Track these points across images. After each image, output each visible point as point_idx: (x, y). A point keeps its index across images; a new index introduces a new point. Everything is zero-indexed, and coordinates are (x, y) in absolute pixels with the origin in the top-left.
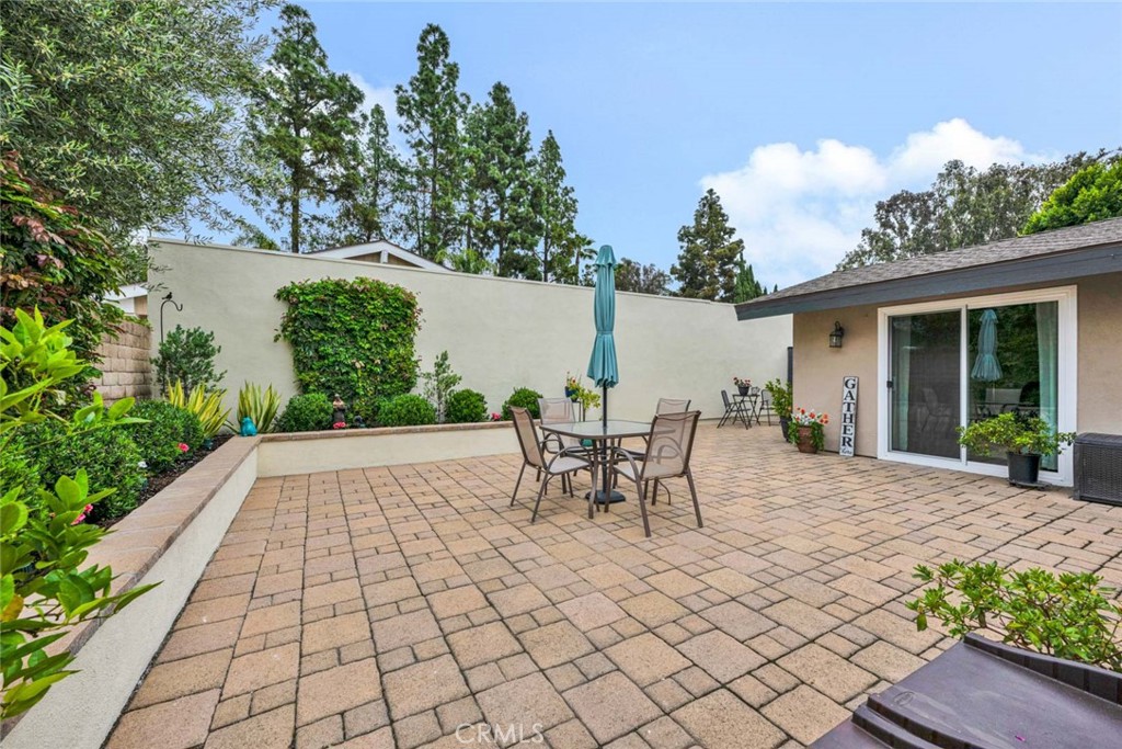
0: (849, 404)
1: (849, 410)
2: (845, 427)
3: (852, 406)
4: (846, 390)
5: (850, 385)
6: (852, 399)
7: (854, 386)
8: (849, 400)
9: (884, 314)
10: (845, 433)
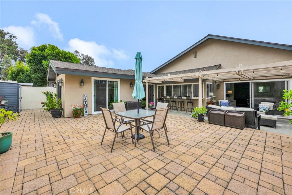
0: (85, 102)
1: (85, 103)
2: (85, 108)
3: (86, 102)
4: (84, 98)
5: (85, 97)
6: (86, 100)
7: (86, 97)
8: (85, 100)
9: (93, 79)
10: (85, 110)
